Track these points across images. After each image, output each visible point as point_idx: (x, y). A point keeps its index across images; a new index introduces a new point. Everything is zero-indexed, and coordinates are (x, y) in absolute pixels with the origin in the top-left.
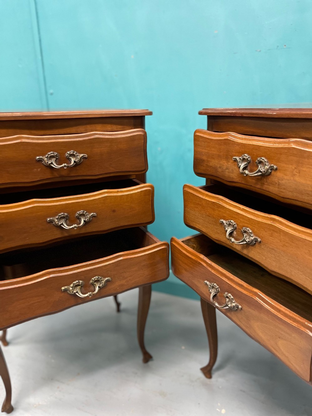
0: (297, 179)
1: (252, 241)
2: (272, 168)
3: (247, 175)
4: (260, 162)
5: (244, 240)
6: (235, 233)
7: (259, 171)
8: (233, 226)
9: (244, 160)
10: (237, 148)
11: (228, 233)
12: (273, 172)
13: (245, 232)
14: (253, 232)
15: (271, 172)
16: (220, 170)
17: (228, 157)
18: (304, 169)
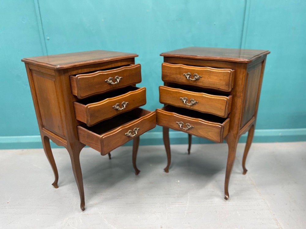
0: (209, 80)
1: (195, 103)
2: (200, 77)
3: (191, 80)
4: (195, 75)
5: (192, 103)
6: (187, 101)
7: (196, 78)
8: (186, 99)
9: (188, 75)
10: (185, 70)
11: (185, 102)
12: (200, 78)
13: (192, 100)
14: (195, 100)
15: (199, 79)
16: (177, 79)
17: (180, 73)
18: (211, 77)
